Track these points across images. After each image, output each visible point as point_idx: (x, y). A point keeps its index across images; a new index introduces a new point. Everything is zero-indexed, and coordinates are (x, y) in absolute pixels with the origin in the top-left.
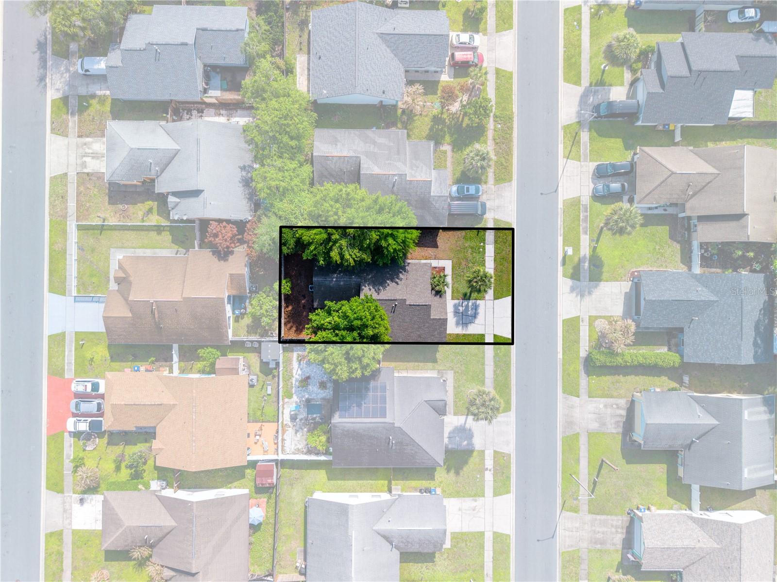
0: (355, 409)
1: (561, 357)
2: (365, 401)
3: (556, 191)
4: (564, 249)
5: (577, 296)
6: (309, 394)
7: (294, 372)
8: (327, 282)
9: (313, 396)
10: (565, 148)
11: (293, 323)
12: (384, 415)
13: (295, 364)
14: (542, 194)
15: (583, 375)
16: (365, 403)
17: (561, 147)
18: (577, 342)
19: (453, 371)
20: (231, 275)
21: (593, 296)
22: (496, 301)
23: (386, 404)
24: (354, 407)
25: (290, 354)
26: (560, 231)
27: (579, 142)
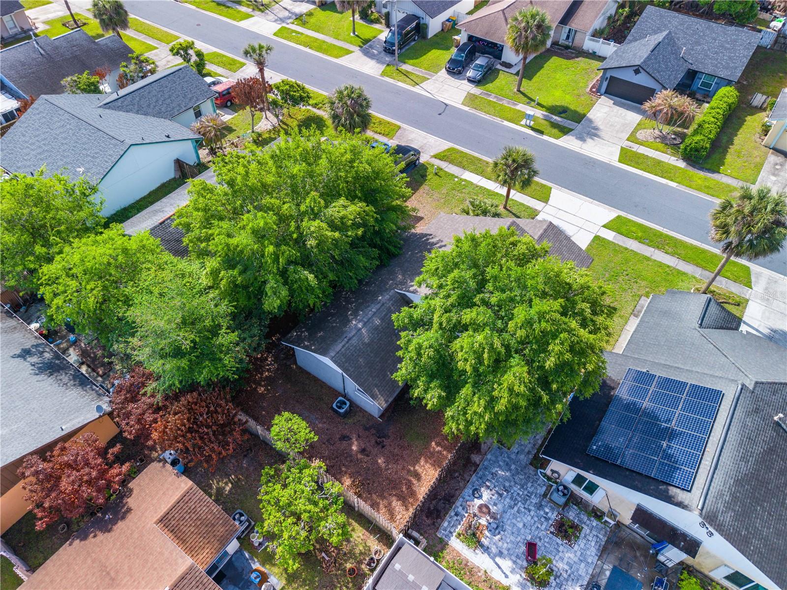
0: (676, 448)
1: (676, 184)
2: (663, 417)
3: (446, 105)
4: (522, 126)
5: (593, 139)
6: (574, 578)
7: (497, 575)
8: (354, 341)
9: (582, 572)
10: (405, 82)
11: (383, 497)
12: (716, 396)
13: (479, 560)
14: (440, 114)
15: (715, 176)
16: (669, 421)
17: (400, 84)
18: (659, 163)
19: (643, 298)
20: (165, 521)
21: (601, 127)
22: (550, 202)
23: (685, 384)
24: (669, 447)
25: (447, 555)
26: (498, 120)
27: (408, 72)
